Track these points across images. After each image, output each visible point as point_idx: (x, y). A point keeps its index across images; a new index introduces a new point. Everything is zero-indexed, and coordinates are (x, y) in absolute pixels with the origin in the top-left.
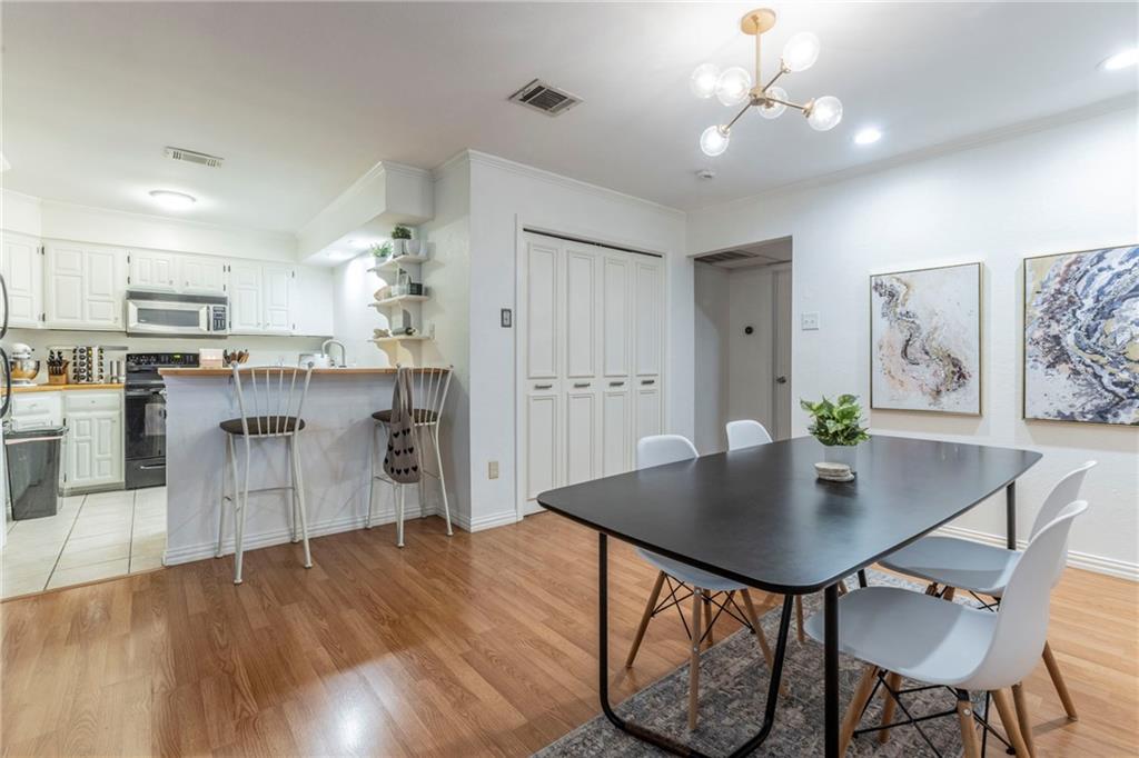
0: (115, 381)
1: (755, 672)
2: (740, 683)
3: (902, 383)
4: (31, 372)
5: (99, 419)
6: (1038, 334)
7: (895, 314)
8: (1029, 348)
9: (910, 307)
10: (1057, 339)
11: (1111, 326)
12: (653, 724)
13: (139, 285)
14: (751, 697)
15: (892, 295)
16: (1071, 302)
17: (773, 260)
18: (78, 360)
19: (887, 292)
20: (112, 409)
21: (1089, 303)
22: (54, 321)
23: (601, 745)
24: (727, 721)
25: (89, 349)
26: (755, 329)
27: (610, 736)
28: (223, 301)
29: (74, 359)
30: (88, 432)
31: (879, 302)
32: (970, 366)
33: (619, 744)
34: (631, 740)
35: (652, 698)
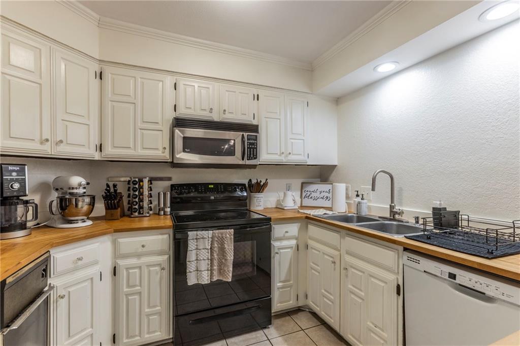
0: (162, 213)
4: (86, 208)
5: (148, 266)
13: (184, 112)
18: (132, 192)
20: (161, 253)
22: (111, 152)
25: (141, 180)
28: (254, 129)
29: (129, 190)
30: (138, 283)
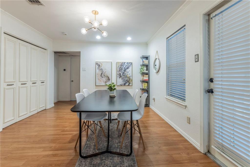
1: (99, 136)
2: (98, 139)
3: (101, 81)
6: (118, 73)
7: (100, 69)
8: (117, 75)
9: (102, 68)
10: (120, 74)
11: (125, 72)
12: (90, 153)
14: (101, 140)
15: (99, 66)
16: (122, 69)
17: (76, 56)
19: (98, 65)
21: (123, 69)
23: (84, 163)
24: (101, 145)
26: (66, 70)
27: (84, 161)
31: (97, 66)
32: (110, 78)
33: (87, 161)
34: (89, 158)
35: (86, 150)
